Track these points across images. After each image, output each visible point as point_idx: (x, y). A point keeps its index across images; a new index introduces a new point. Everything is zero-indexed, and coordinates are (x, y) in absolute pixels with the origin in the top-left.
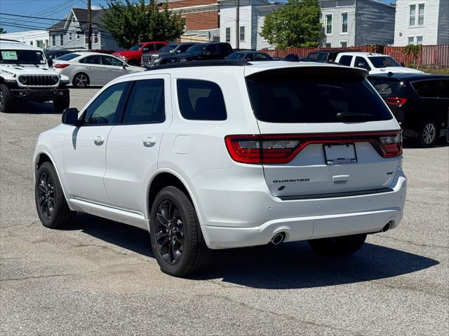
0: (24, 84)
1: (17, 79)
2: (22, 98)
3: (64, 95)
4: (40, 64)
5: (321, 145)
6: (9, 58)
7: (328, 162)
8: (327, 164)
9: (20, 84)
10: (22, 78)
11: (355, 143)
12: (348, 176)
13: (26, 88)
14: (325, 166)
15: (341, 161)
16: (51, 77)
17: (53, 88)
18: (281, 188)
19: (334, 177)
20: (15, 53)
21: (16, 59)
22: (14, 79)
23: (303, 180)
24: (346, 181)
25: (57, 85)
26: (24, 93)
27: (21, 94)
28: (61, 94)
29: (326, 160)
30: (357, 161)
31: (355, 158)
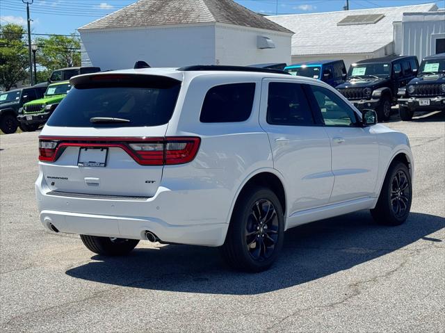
5: (79, 147)
7: (79, 165)
11: (109, 148)
14: (78, 167)
15: (91, 164)
18: (53, 184)
19: (86, 178)
23: (64, 178)
24: (98, 184)
29: (78, 162)
30: (105, 166)
31: (104, 162)
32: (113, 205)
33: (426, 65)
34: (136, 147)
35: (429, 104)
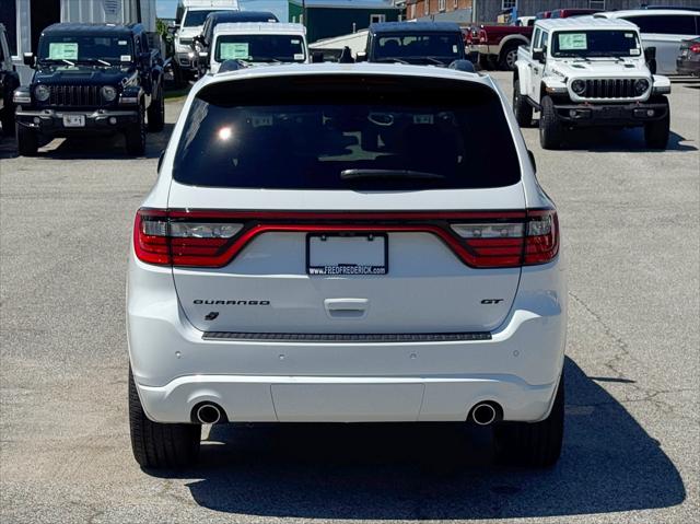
0: (580, 95)
1: (568, 86)
2: (574, 122)
3: (655, 116)
4: (629, 55)
5: (304, 234)
6: (572, 47)
7: (312, 271)
8: (308, 273)
9: (574, 96)
10: (579, 85)
11: (390, 234)
12: (364, 300)
13: (583, 103)
14: (306, 277)
15: (345, 268)
16: (633, 81)
17: (635, 102)
18: (212, 316)
19: (328, 301)
20: (583, 37)
21: (585, 48)
22: (564, 85)
23: (256, 303)
24: (362, 312)
25: (644, 96)
26: (578, 113)
27: (572, 113)
28: (651, 113)
29: (308, 266)
30: (387, 272)
31: (383, 264)
32: (413, 353)
33: (52, 45)
34: (463, 231)
35: (83, 124)
